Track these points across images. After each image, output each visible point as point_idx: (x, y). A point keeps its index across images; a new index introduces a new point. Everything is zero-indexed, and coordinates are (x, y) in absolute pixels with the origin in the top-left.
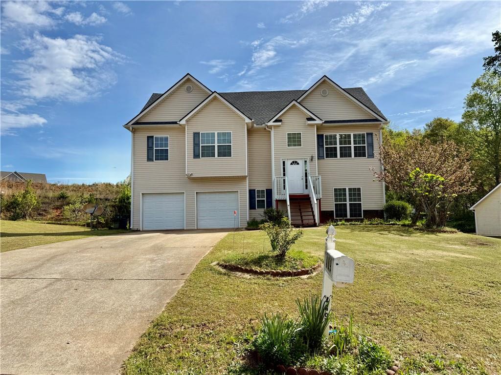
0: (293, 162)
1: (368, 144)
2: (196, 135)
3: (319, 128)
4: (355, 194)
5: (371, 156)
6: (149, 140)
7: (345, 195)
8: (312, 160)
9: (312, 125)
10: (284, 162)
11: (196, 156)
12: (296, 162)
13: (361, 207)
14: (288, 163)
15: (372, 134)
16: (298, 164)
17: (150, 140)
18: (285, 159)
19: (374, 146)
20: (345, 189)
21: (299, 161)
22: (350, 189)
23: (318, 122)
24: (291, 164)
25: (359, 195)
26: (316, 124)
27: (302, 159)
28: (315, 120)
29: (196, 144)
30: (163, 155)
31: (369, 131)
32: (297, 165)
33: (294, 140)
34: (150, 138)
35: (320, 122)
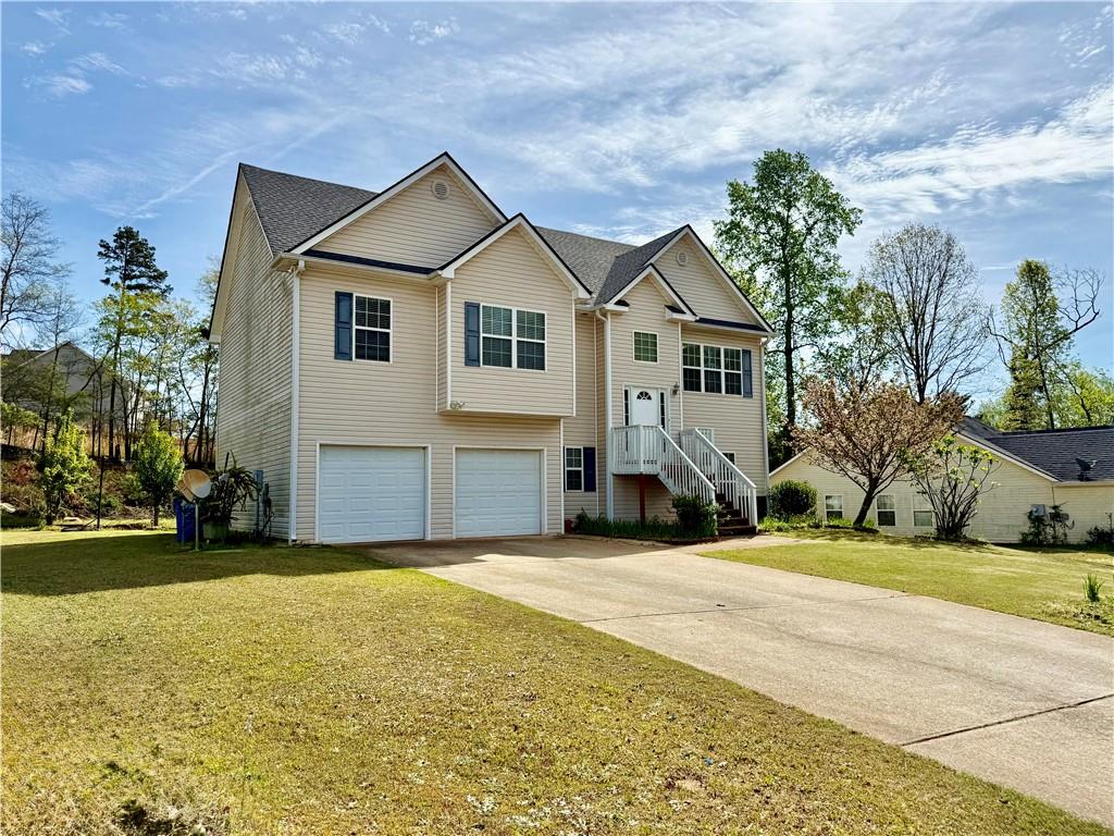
0: (641, 393)
1: (744, 371)
2: (471, 309)
3: (686, 328)
5: (749, 394)
6: (342, 304)
8: (675, 392)
9: (673, 322)
10: (626, 392)
11: (471, 360)
12: (647, 394)
14: (634, 394)
15: (749, 352)
16: (649, 398)
17: (344, 304)
18: (629, 386)
19: (753, 376)
21: (651, 393)
23: (688, 317)
24: (639, 397)
26: (682, 320)
27: (657, 389)
28: (683, 312)
29: (471, 332)
30: (375, 347)
31: (747, 348)
32: (647, 400)
33: (646, 347)
34: (341, 297)
35: (692, 318)
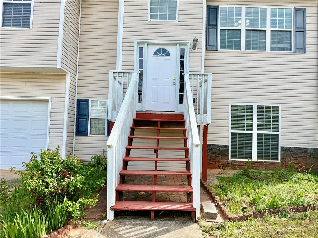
0: (159, 50)
1: (296, 27)
4: (268, 118)
5: (301, 50)
7: (251, 118)
8: (194, 47)
10: (141, 50)
12: (165, 50)
13: (277, 141)
14: (150, 51)
15: (303, 11)
16: (168, 54)
18: (144, 43)
19: (307, 32)
20: (250, 108)
21: (169, 49)
22: (260, 108)
24: (156, 54)
25: (276, 119)
27: (176, 45)
31: (299, 6)
32: (165, 57)
33: (164, 6)
